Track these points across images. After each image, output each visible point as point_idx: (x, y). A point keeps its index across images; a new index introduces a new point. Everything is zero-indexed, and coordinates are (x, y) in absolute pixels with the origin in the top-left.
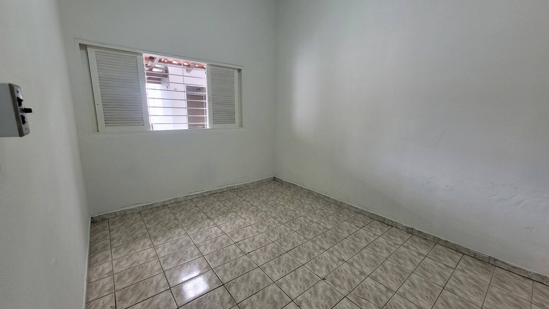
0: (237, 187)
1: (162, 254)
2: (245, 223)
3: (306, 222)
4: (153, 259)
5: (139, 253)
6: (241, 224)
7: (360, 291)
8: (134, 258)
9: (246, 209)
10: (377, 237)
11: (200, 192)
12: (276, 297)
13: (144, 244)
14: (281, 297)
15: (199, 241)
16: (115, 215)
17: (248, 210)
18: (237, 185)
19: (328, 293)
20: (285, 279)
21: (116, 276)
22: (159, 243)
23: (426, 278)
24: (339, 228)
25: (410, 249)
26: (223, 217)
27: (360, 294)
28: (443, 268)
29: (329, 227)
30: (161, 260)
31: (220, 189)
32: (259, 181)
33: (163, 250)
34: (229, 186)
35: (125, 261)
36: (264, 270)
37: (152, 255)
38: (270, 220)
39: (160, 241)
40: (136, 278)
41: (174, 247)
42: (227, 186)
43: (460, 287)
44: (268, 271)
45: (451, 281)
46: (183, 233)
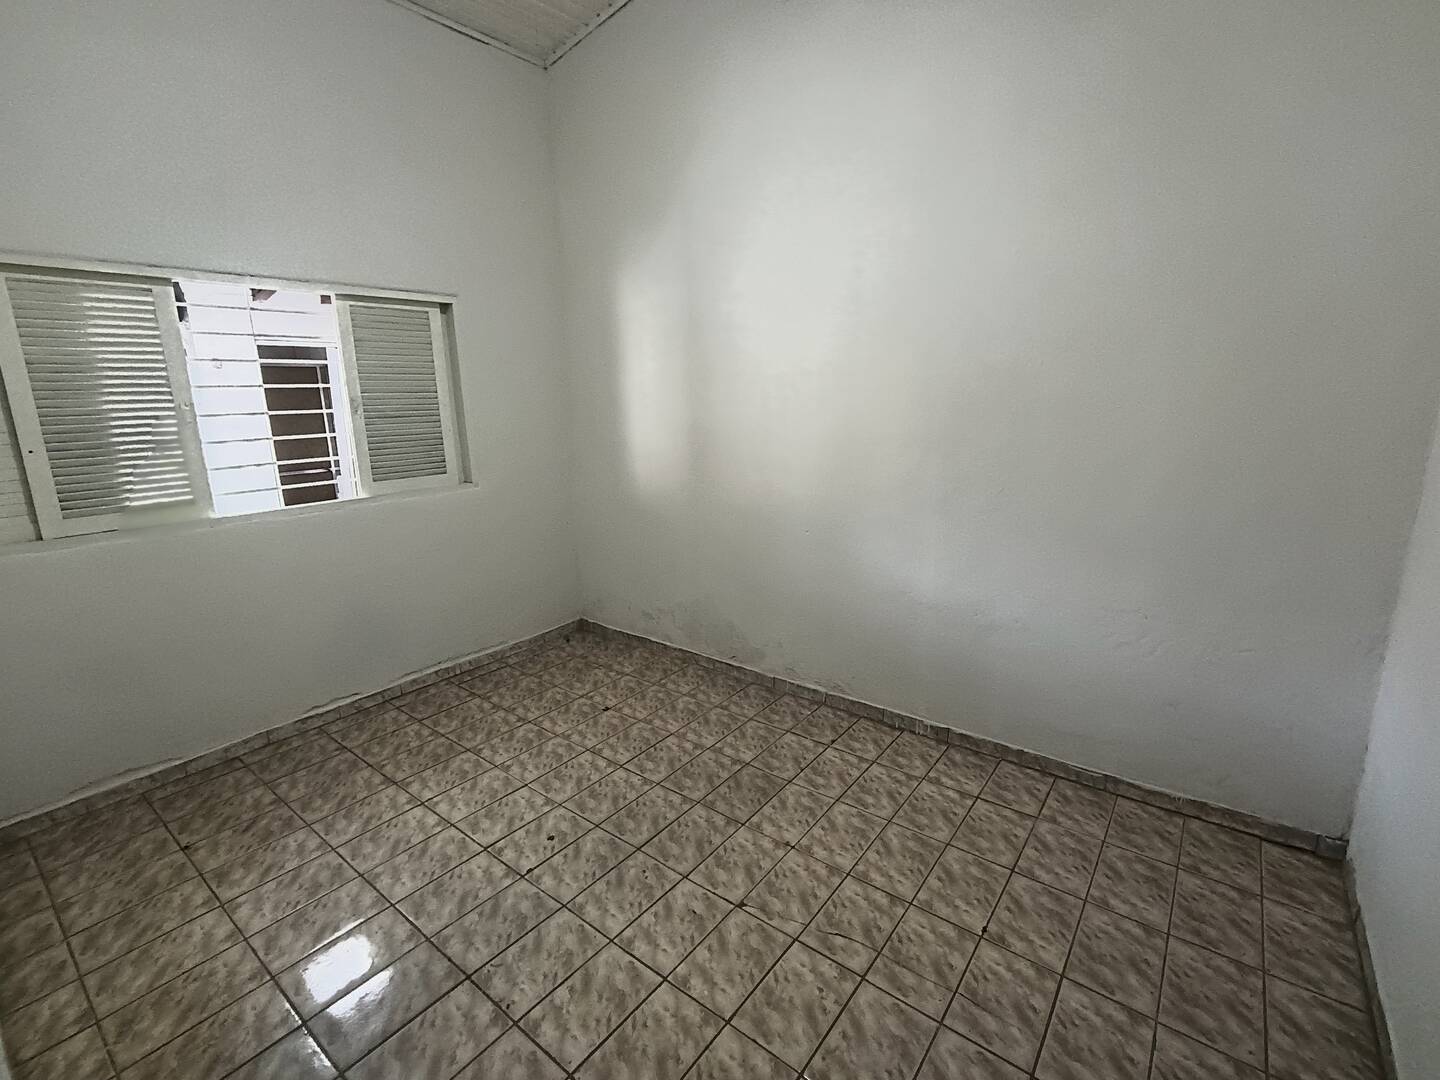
0: (467, 667)
1: (257, 924)
2: (507, 782)
3: (685, 751)
4: (229, 944)
5: (174, 934)
6: (496, 785)
7: (829, 917)
8: (163, 956)
9: (506, 736)
10: (865, 766)
11: (349, 701)
12: (621, 979)
13: (186, 901)
14: (636, 977)
15: (369, 863)
16: (53, 820)
17: (511, 738)
18: (468, 658)
19: (754, 940)
20: (640, 925)
21: (110, 1026)
22: (236, 891)
23: (977, 853)
24: (772, 757)
25: (942, 784)
26: (435, 771)
27: (831, 925)
28: (1011, 821)
29: (747, 756)
30: (257, 943)
31: (414, 681)
32: (536, 639)
33: (258, 909)
34: (443, 666)
35: (129, 971)
36: (578, 912)
37: (222, 932)
38: (581, 759)
39: (237, 883)
40: (183, 1017)
41: (294, 894)
42: (437, 668)
43: (1046, 860)
44: (591, 912)
45: (1029, 851)
46: (313, 843)
